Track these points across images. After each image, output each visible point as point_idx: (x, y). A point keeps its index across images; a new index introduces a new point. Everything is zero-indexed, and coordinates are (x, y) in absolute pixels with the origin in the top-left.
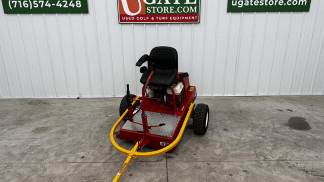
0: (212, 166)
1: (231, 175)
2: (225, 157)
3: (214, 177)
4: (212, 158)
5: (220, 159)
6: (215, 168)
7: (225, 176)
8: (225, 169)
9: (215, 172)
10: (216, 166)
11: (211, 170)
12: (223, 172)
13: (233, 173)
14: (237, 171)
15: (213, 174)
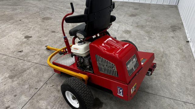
0: (33, 89)
1: (15, 96)
2: (33, 105)
3: (24, 85)
4: (40, 95)
5: (34, 99)
6: (29, 91)
7: (18, 92)
8: (23, 95)
9: (27, 89)
10: (31, 92)
11: (30, 87)
12: (22, 93)
13: (15, 98)
14: (14, 102)
15: (26, 86)
